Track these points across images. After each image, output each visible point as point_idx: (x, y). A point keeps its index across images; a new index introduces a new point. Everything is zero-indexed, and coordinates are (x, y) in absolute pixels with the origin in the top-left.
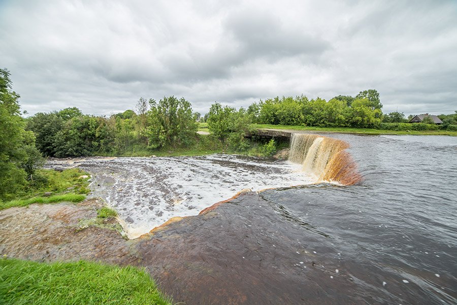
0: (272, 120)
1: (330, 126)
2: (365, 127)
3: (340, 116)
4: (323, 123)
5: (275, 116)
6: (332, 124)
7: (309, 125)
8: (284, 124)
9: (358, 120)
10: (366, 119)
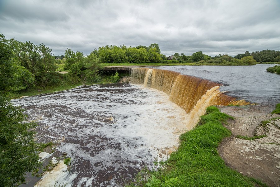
0: (109, 61)
1: (142, 63)
2: (156, 62)
3: (146, 57)
4: (138, 61)
5: (110, 57)
6: (142, 61)
7: (130, 62)
8: (117, 63)
9: (153, 59)
10: (157, 58)
